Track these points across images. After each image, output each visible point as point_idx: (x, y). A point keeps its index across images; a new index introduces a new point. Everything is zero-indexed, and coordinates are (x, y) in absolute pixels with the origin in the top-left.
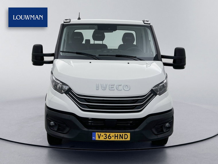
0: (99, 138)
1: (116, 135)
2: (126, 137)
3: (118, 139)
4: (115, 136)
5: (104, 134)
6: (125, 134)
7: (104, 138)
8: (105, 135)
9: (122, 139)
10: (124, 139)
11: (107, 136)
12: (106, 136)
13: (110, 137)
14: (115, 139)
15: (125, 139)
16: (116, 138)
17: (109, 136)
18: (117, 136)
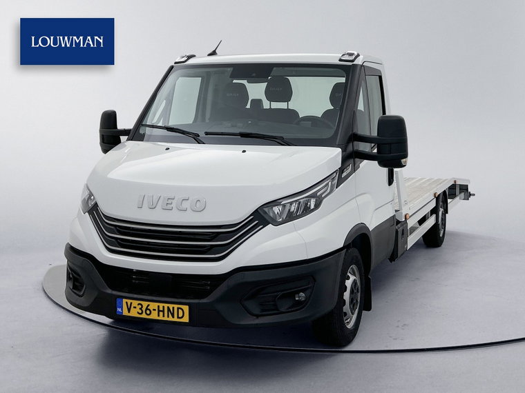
0: (129, 310)
1: (161, 309)
2: (181, 315)
3: (164, 316)
4: (159, 311)
5: (139, 304)
6: (178, 308)
7: (138, 313)
8: (140, 306)
9: (173, 317)
10: (175, 319)
11: (144, 309)
12: (141, 309)
13: (148, 312)
14: (159, 316)
15: (178, 317)
16: (161, 313)
17: (147, 309)
18: (163, 311)
